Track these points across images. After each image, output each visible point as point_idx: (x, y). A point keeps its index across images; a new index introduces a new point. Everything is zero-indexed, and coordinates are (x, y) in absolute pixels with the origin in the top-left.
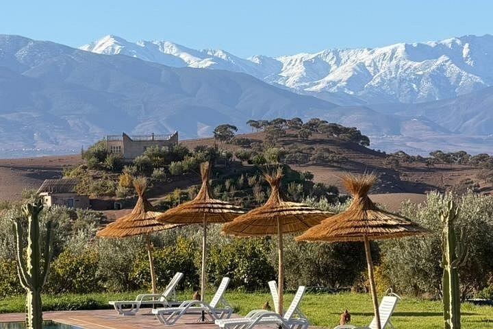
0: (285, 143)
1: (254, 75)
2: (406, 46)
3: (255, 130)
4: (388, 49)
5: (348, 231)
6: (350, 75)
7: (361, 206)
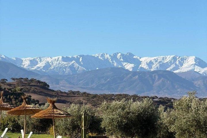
0: (23, 86)
1: (14, 63)
2: (62, 57)
3: (13, 81)
4: (56, 58)
5: (48, 115)
6: (44, 65)
7: (52, 107)
